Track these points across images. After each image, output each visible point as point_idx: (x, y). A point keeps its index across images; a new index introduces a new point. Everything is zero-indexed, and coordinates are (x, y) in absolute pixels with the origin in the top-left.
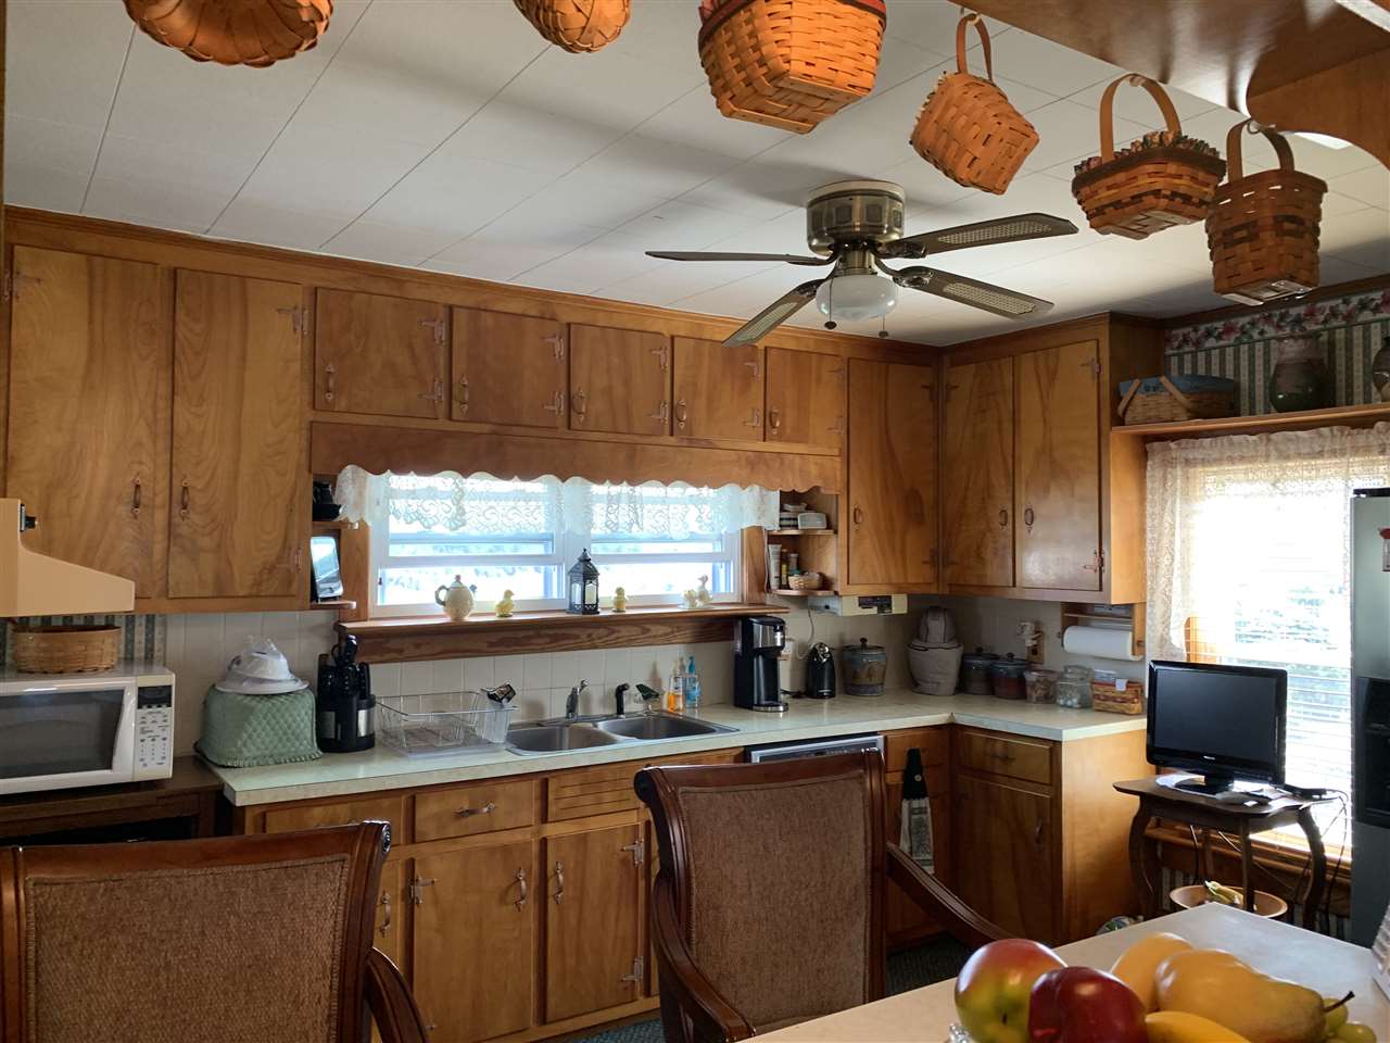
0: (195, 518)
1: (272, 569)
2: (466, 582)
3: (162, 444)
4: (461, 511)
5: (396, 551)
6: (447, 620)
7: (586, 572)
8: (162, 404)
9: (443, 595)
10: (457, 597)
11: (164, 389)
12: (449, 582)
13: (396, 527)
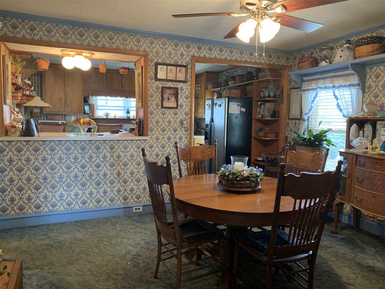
0: (68, 102)
1: (78, 109)
2: (109, 113)
3: (64, 92)
4: (107, 102)
5: (99, 108)
6: (106, 118)
7: (128, 112)
8: (64, 87)
9: (105, 114)
10: (107, 115)
11: (64, 85)
12: (106, 112)
13: (99, 104)
